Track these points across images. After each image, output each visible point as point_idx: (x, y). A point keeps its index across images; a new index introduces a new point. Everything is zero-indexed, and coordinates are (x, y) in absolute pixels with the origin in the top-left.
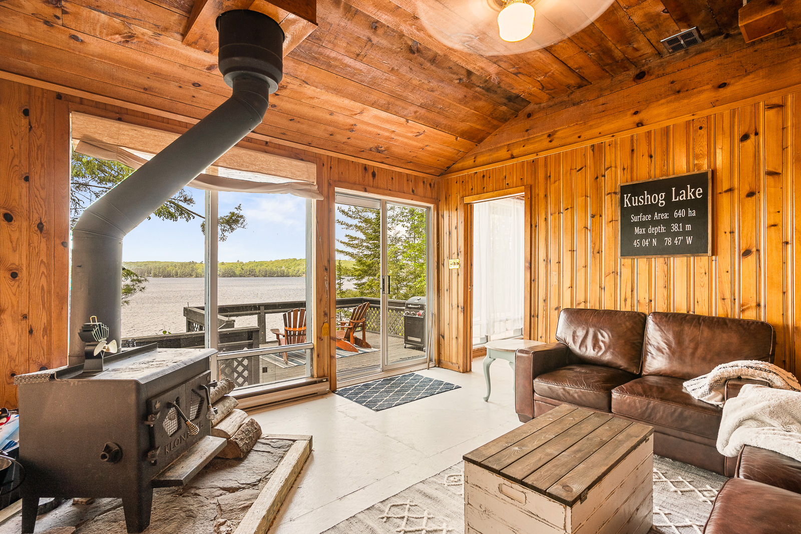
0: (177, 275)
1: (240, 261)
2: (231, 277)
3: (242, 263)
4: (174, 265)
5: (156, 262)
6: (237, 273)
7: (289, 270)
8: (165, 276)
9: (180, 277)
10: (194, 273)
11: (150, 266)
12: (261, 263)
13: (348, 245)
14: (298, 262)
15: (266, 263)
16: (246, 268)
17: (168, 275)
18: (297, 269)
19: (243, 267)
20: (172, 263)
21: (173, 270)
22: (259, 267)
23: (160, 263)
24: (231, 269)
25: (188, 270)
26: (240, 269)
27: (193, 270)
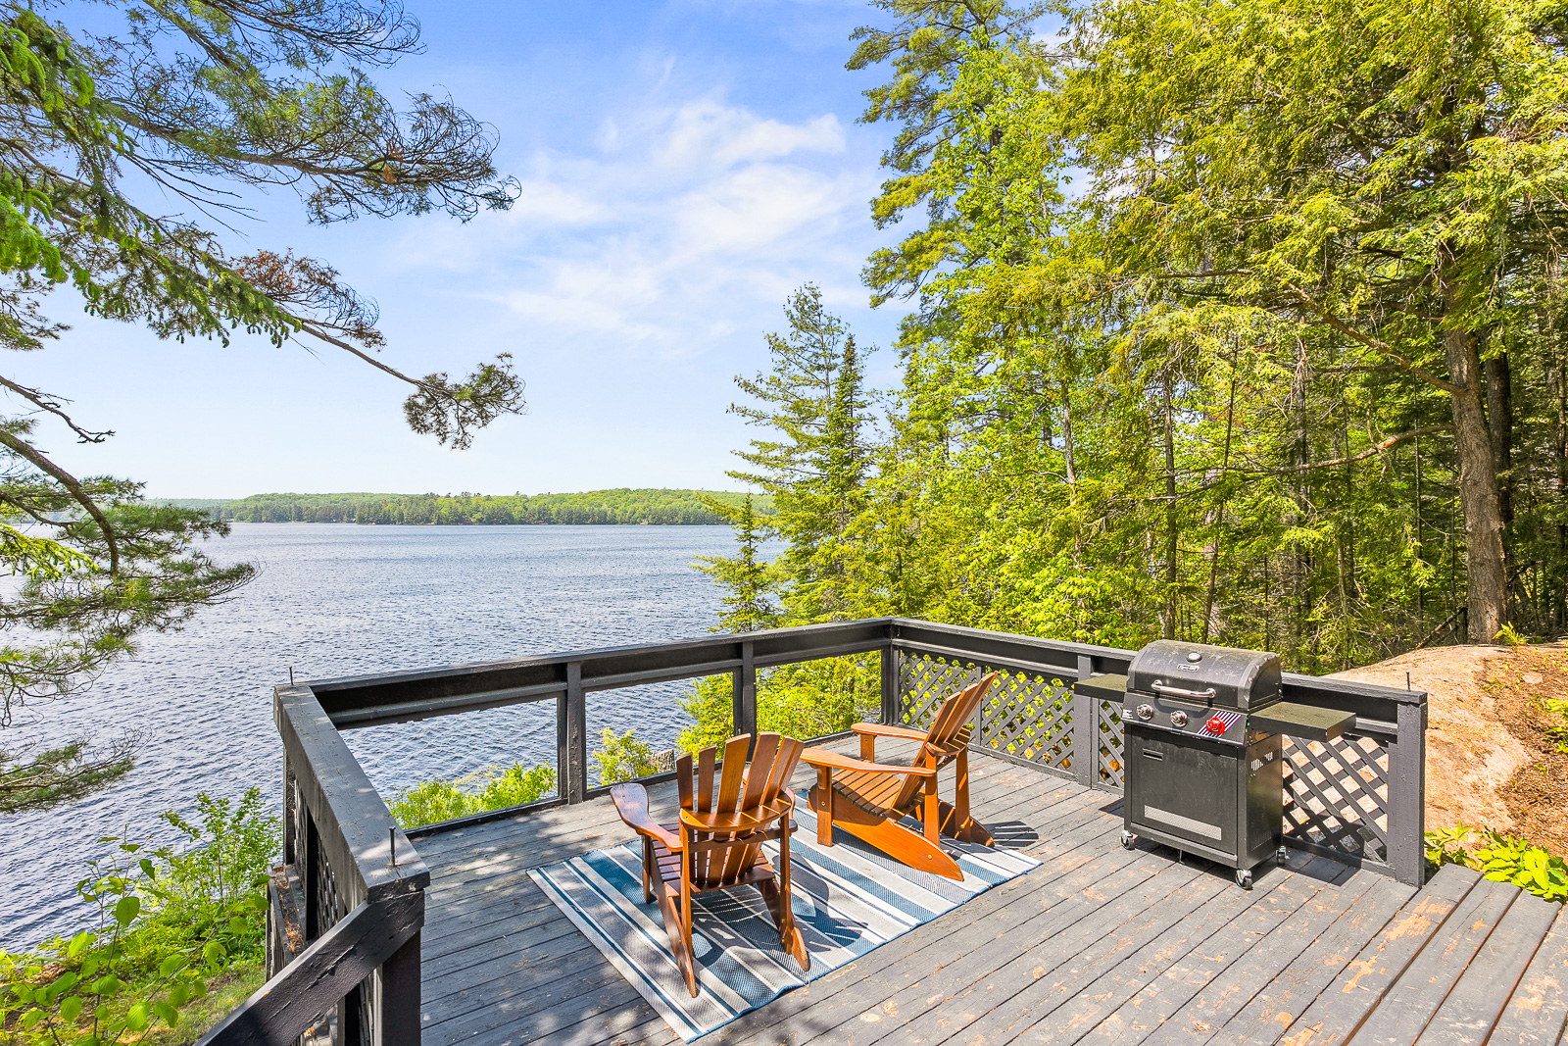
0: (402, 520)
1: (522, 493)
2: (503, 524)
3: (525, 497)
4: (398, 500)
5: (363, 495)
6: (516, 515)
7: (616, 511)
8: (379, 522)
9: (408, 523)
10: (434, 517)
11: (354, 501)
12: (562, 498)
13: (757, 459)
14: (632, 496)
15: (571, 496)
16: (532, 506)
17: (386, 520)
18: (630, 509)
19: (527, 505)
20: (393, 496)
21: (394, 509)
22: (557, 504)
23: (372, 496)
24: (504, 509)
25: (422, 510)
26: (521, 508)
27: (431, 511)
